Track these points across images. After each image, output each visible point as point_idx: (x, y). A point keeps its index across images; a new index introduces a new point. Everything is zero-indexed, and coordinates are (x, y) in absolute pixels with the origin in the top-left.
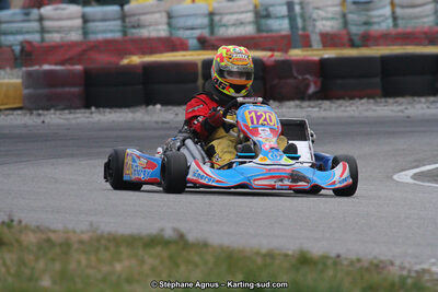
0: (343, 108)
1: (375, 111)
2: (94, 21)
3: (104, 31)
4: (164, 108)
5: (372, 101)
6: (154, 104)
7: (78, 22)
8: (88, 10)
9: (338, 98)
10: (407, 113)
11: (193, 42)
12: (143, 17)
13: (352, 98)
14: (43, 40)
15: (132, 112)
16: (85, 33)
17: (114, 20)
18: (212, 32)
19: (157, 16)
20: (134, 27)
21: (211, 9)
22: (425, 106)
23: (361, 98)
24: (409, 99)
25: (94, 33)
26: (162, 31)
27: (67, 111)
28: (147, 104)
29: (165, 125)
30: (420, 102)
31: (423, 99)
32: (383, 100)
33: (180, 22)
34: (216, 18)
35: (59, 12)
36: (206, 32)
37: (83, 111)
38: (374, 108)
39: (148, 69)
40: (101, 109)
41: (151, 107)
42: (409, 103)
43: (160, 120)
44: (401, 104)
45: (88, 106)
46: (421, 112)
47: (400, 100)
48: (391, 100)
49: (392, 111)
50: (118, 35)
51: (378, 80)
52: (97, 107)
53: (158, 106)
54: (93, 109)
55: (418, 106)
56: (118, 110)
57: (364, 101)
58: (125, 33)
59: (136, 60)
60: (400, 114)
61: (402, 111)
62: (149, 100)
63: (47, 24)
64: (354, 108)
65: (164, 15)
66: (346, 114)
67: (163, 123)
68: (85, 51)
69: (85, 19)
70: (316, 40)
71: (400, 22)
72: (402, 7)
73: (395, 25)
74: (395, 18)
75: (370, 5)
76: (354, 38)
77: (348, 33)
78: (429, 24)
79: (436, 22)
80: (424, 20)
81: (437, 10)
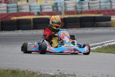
0: (68, 31)
1: (77, 31)
2: (10, 8)
3: (12, 11)
4: (22, 31)
5: (77, 29)
6: (20, 30)
7: (6, 8)
8: (8, 5)
9: (68, 28)
10: (84, 32)
11: (36, 13)
12: (23, 7)
13: (72, 28)
15: (13, 32)
16: (8, 11)
17: (15, 7)
18: (41, 11)
19: (27, 6)
20: (20, 9)
21: (41, 5)
22: (90, 30)
23: (74, 28)
24: (87, 28)
25: (10, 11)
26: (28, 11)
28: (18, 30)
29: (20, 35)
30: (89, 29)
31: (90, 28)
32: (80, 28)
33: (32, 8)
34: (42, 7)
37: (0, 32)
39: (18, 21)
40: (5, 31)
41: (19, 31)
42: (86, 29)
43: (20, 34)
45: (2, 30)
46: (88, 32)
47: (84, 28)
48: (82, 29)
49: (81, 31)
50: (16, 12)
51: (79, 23)
52: (4, 31)
53: (21, 30)
54: (3, 31)
55: (88, 30)
56: (10, 31)
58: (18, 11)
59: (15, 18)
61: (83, 31)
62: (18, 29)
64: (71, 31)
65: (28, 6)
68: (7, 16)
69: (8, 7)
70: (63, 13)
71: (90, 8)
72: (91, 4)
73: (89, 9)
74: (89, 7)
75: (83, 4)
76: (78, 12)
77: (77, 11)
78: (98, 8)
79: (100, 8)
80: (97, 7)
81: (100, 5)
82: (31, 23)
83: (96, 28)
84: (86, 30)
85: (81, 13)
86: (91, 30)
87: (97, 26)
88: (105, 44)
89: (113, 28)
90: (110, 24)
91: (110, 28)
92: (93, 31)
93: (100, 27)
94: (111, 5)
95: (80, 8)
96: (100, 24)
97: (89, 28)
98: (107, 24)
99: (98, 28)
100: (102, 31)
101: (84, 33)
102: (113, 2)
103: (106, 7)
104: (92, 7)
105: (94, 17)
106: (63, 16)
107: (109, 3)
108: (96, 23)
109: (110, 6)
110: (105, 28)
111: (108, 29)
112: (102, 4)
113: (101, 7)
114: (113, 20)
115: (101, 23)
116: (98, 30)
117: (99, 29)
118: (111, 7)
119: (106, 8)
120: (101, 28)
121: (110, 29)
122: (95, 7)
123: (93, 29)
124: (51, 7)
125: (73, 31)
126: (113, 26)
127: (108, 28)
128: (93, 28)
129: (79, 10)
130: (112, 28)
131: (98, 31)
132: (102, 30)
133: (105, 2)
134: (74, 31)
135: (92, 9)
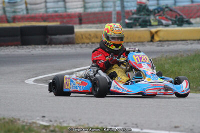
0: (3, 51)
5: (16, 47)
9: (1, 46)
10: (32, 52)
13: (7, 46)
22: (40, 49)
23: (11, 46)
24: (33, 46)
30: (38, 48)
31: (39, 46)
32: (21, 47)
38: (17, 50)
42: (33, 48)
44: (29, 49)
46: (39, 52)
47: (28, 46)
48: (25, 47)
51: (19, 38)
55: (37, 49)
57: (13, 47)
60: (29, 53)
61: (30, 52)
64: (8, 50)
66: (4, 53)
71: (30, 11)
72: (31, 4)
73: (27, 13)
74: (27, 10)
75: (16, 4)
76: (9, 19)
77: (6, 17)
78: (43, 12)
79: (47, 12)
80: (41, 10)
81: (46, 6)
83: (49, 46)
84: (33, 50)
86: (42, 50)
87: (51, 43)
88: (77, 73)
89: (79, 45)
90: (73, 38)
91: (73, 45)
92: (47, 52)
93: (56, 44)
94: (65, 7)
95: (12, 10)
96: (56, 39)
97: (37, 46)
98: (68, 38)
99: (53, 46)
100: (62, 52)
101: (33, 55)
102: (69, 2)
103: (57, 9)
104: (33, 10)
105: (45, 28)
107: (61, 4)
108: (49, 37)
109: (63, 9)
110: (65, 45)
111: (70, 48)
112: (49, 5)
113: (48, 10)
114: (77, 32)
115: (57, 37)
116: (54, 49)
118: (66, 11)
119: (56, 12)
120: (58, 46)
121: (73, 47)
122: (37, 9)
123: (45, 47)
125: (11, 50)
126: (78, 42)
127: (70, 45)
128: (44, 46)
129: (10, 15)
130: (76, 46)
131: (55, 51)
132: (60, 49)
133: (54, 2)
134: (14, 51)
135: (32, 13)
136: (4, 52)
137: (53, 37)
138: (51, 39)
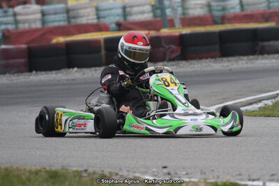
0: (192, 66)
1: (212, 66)
2: (49, 14)
4: (79, 70)
5: (213, 60)
6: (73, 67)
7: (39, 16)
8: (45, 8)
9: (192, 59)
11: (113, 26)
12: (80, 11)
13: (201, 58)
14: (17, 28)
15: (56, 73)
16: (43, 22)
17: (60, 13)
18: (125, 19)
19: (89, 10)
20: (74, 17)
21: (123, 4)
22: (244, 62)
23: (207, 58)
24: (236, 58)
25: (48, 22)
27: (16, 75)
28: (69, 68)
29: (74, 82)
30: (243, 59)
31: (245, 58)
32: (220, 59)
33: (102, 13)
34: (128, 10)
35: (26, 10)
36: (121, 19)
37: (26, 74)
38: (212, 64)
40: (39, 72)
41: (71, 70)
42: (235, 61)
43: (72, 78)
44: (229, 61)
45: (30, 70)
47: (231, 58)
48: (225, 59)
49: (223, 66)
50: (62, 24)
51: (217, 46)
52: (37, 71)
53: (76, 69)
54: (34, 72)
55: (240, 62)
56: (49, 72)
57: (208, 60)
58: (69, 22)
59: (61, 39)
61: (228, 66)
62: (70, 65)
63: (19, 18)
64: (199, 65)
65: (94, 10)
67: (72, 80)
69: (43, 14)
70: (177, 22)
71: (245, 7)
73: (242, 10)
74: (242, 5)
76: (216, 19)
77: (212, 17)
78: (263, 8)
79: (269, 7)
80: (260, 6)
82: (99, 51)
83: (260, 57)
84: (234, 63)
85: (223, 20)
86: (247, 63)
87: (263, 52)
92: (253, 65)
93: (269, 53)
95: (220, 8)
96: (270, 46)
97: (242, 57)
99: (266, 56)
100: (275, 64)
101: (231, 70)
106: (177, 30)
108: (261, 44)
113: (271, 5)
115: (272, 43)
116: (264, 61)
117: (266, 58)
120: (271, 56)
122: (254, 4)
123: (252, 59)
124: (148, 8)
125: (204, 65)
128: (252, 57)
129: (217, 14)
131: (264, 64)
132: (274, 61)
134: (206, 67)
135: (249, 10)
136: (192, 68)
137: (266, 43)
138: (263, 47)
